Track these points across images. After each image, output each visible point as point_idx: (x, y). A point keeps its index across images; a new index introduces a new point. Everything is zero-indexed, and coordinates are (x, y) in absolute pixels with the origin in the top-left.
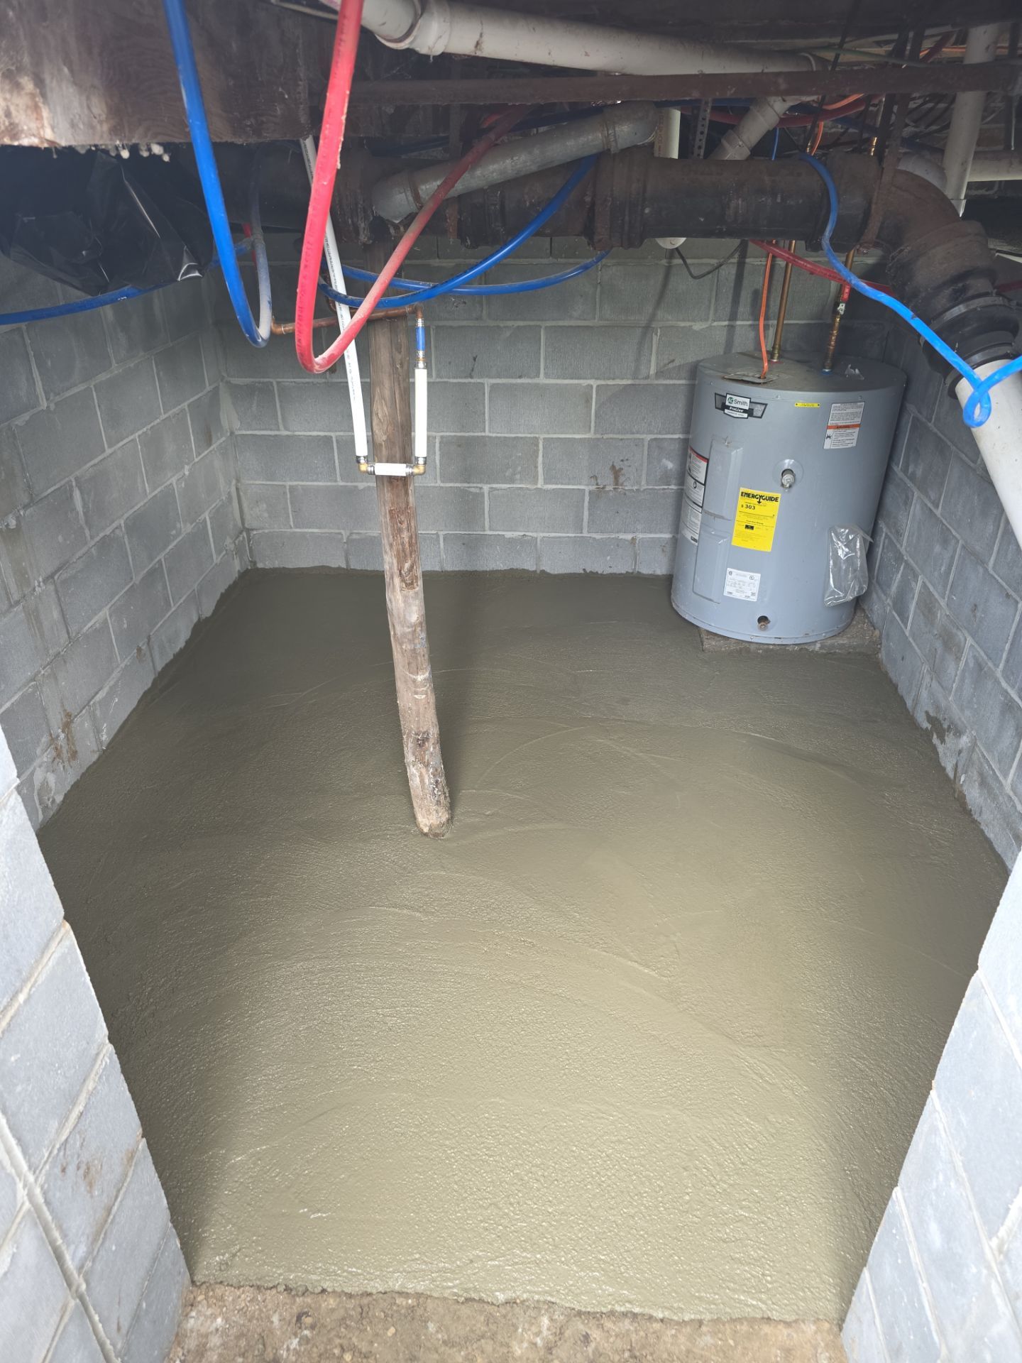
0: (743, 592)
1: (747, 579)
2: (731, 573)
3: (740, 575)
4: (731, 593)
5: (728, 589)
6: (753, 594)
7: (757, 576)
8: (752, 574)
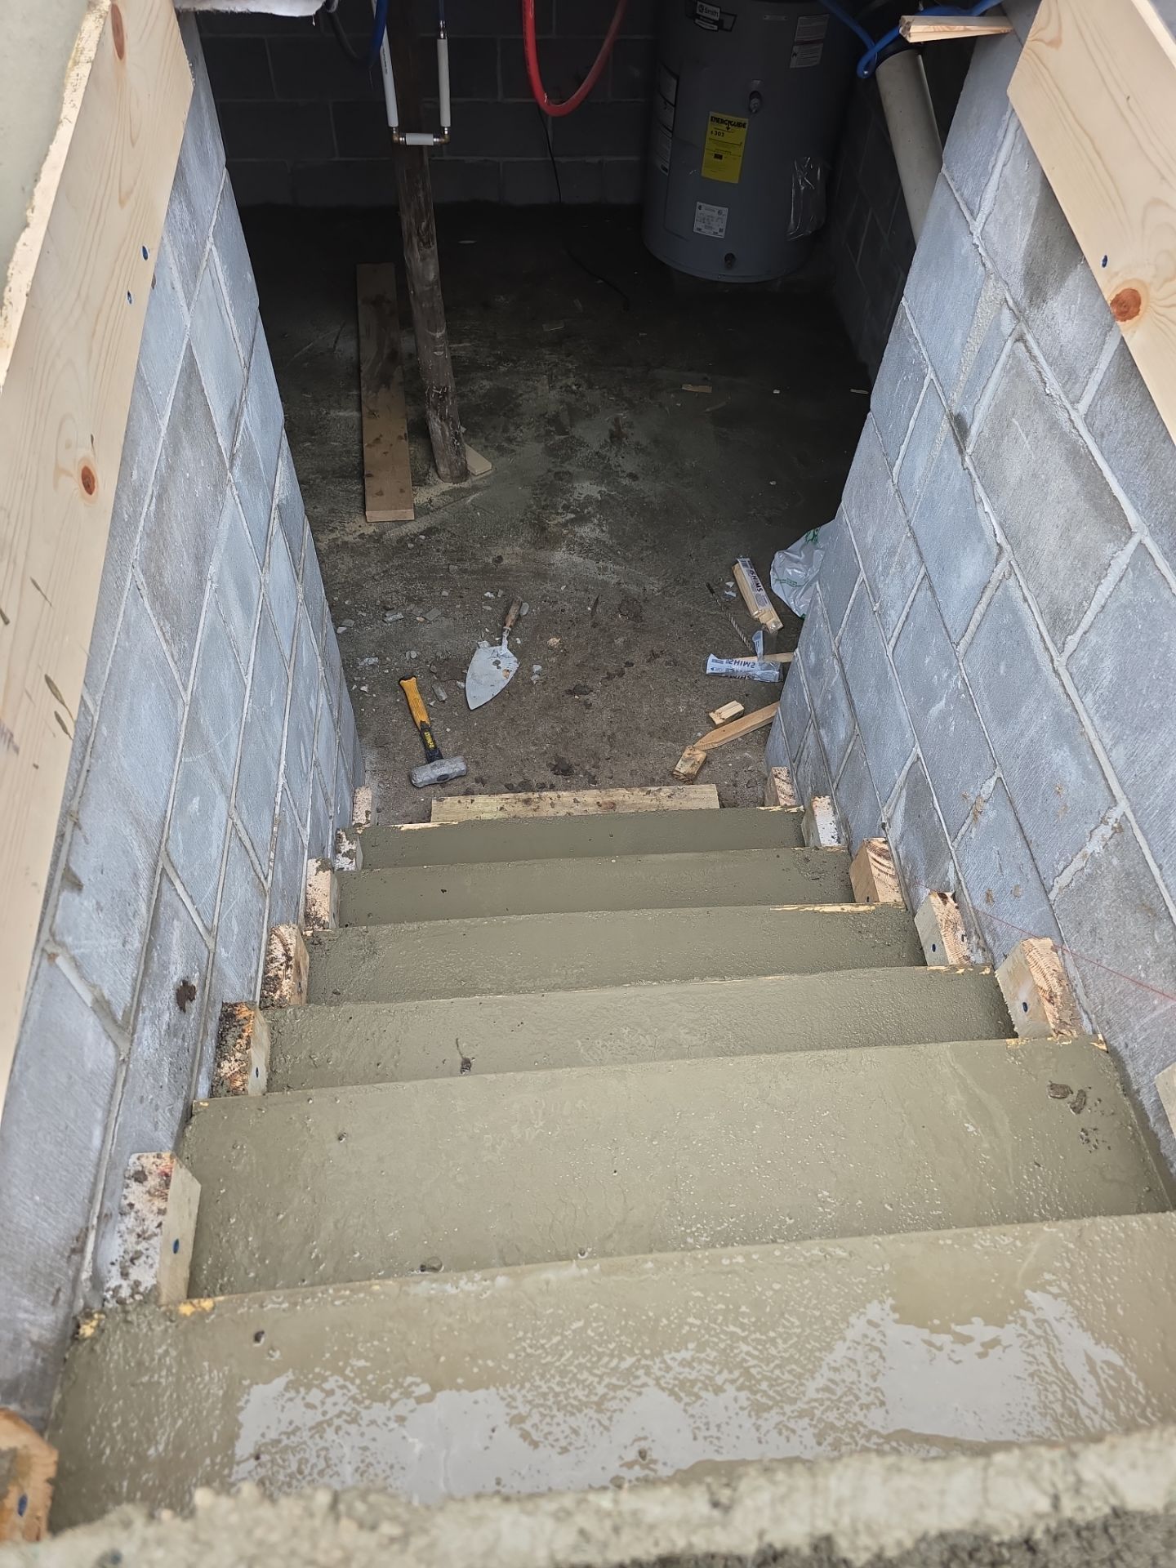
0: (711, 228)
1: (716, 214)
2: (700, 208)
3: (709, 210)
4: (700, 230)
5: (697, 225)
6: (721, 230)
7: (725, 211)
8: (720, 208)
